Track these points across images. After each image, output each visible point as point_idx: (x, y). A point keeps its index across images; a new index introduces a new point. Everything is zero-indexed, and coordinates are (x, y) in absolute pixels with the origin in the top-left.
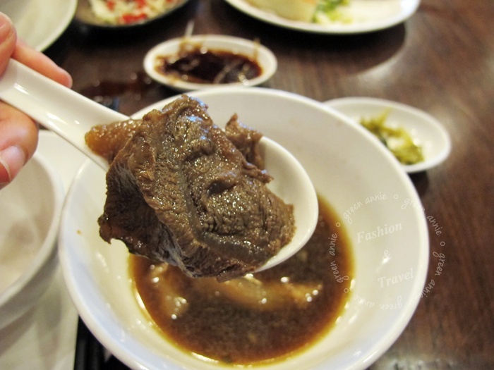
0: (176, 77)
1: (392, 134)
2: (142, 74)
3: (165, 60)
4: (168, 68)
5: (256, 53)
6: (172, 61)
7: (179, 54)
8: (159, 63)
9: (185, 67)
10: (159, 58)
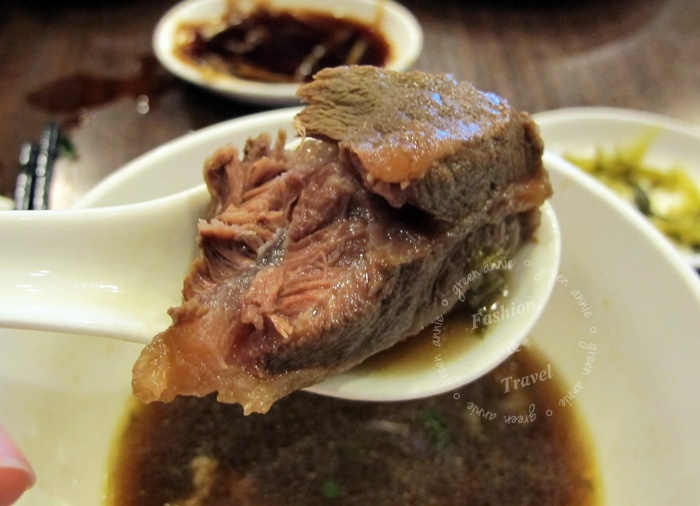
0: (217, 70)
1: (659, 182)
2: (151, 62)
3: (197, 31)
4: (201, 48)
5: (380, 15)
6: (209, 33)
7: (226, 18)
8: (185, 39)
9: (237, 48)
10: (185, 27)
